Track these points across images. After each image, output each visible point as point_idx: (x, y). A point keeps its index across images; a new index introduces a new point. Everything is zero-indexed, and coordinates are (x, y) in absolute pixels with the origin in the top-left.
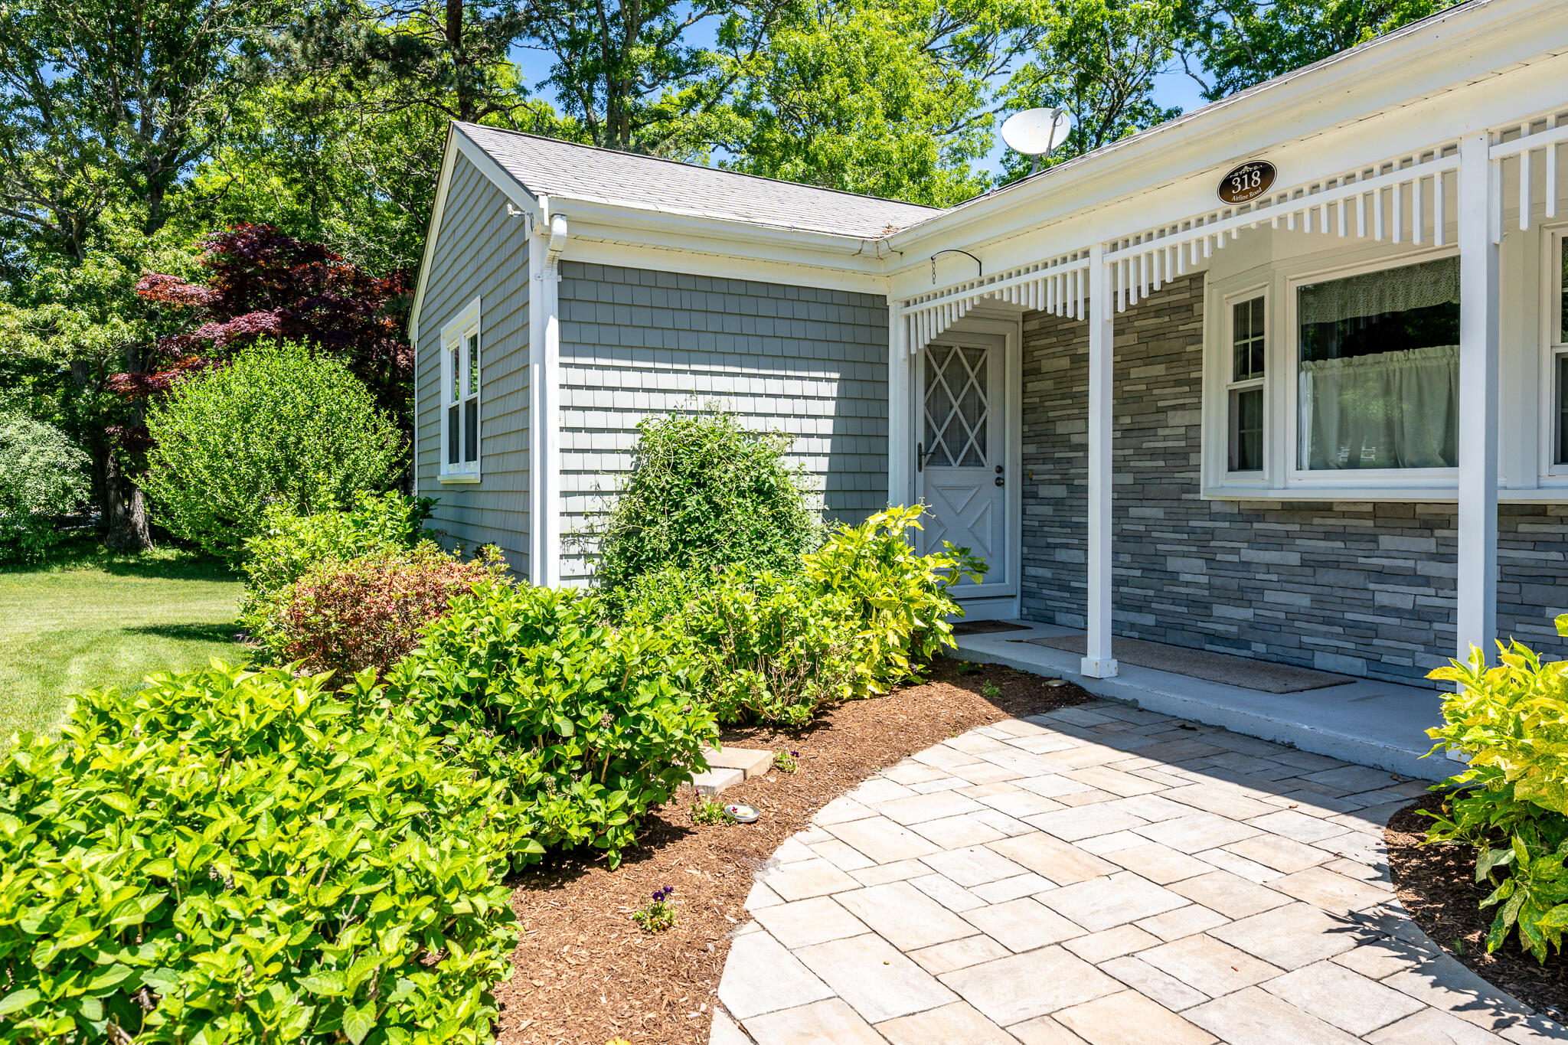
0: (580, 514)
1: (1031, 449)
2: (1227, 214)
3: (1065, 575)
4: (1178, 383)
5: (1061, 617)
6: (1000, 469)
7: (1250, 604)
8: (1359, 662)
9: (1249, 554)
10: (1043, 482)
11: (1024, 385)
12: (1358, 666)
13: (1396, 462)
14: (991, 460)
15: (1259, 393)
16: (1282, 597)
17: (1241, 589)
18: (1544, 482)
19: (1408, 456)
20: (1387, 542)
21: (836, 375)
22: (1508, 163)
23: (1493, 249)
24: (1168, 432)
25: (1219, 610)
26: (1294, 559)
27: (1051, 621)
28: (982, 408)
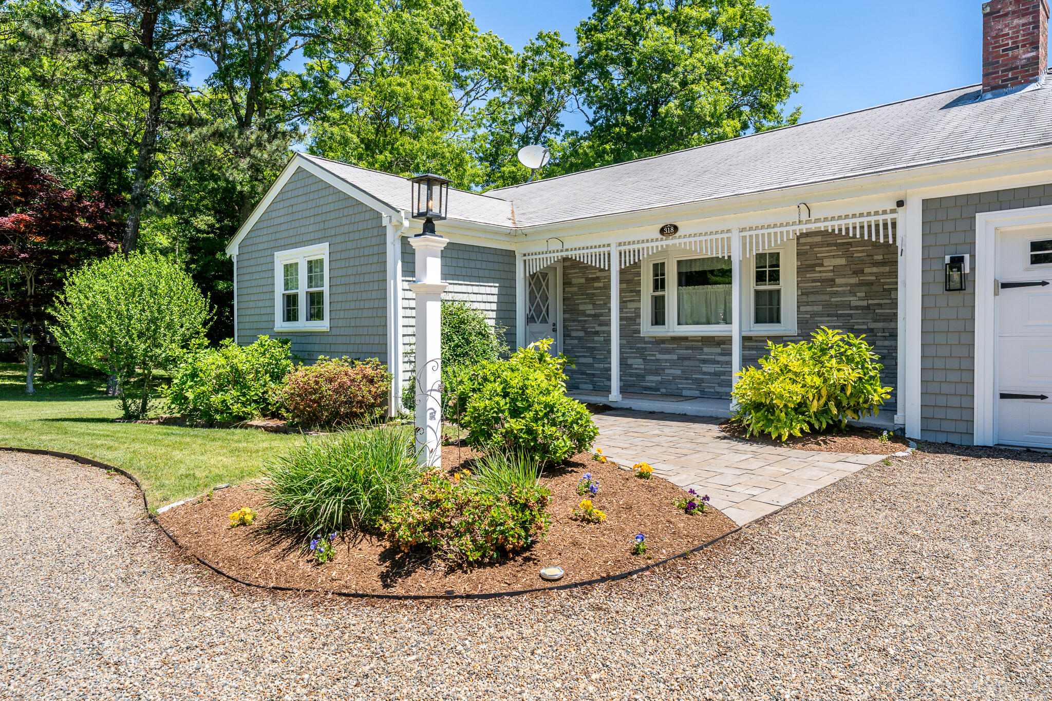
0: (407, 344)
1: (567, 316)
2: (662, 239)
3: (584, 368)
4: (631, 291)
5: (581, 386)
6: (554, 325)
7: (659, 375)
8: (697, 392)
9: (659, 356)
10: (573, 330)
11: (564, 289)
12: (697, 393)
13: (709, 323)
14: (551, 320)
15: (663, 297)
16: (671, 371)
17: (656, 369)
18: (752, 329)
19: (713, 321)
20: (706, 350)
21: (497, 285)
22: (744, 238)
23: (740, 261)
24: (627, 310)
25: (648, 378)
26: (675, 357)
27: (577, 388)
28: (547, 299)
